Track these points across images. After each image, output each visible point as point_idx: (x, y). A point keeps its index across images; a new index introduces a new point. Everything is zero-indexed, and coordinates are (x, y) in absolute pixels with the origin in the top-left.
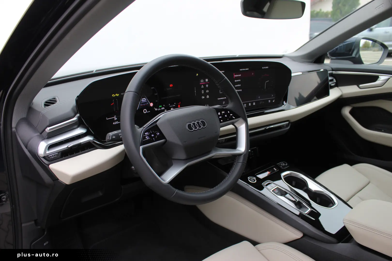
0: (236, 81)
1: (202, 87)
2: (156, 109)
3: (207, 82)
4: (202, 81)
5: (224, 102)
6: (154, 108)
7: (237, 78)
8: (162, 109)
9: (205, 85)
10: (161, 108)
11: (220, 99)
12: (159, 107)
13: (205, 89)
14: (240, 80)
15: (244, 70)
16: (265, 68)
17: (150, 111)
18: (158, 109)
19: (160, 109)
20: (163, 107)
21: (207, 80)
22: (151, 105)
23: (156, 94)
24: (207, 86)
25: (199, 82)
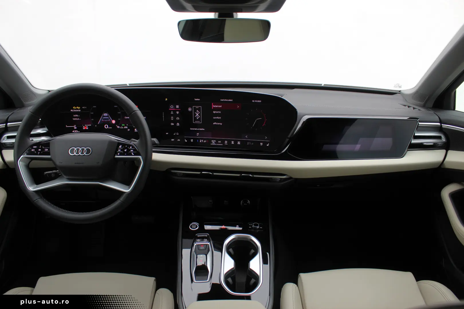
0: (214, 112)
1: (172, 113)
2: (118, 127)
3: (178, 108)
4: (172, 107)
5: (198, 134)
6: (117, 126)
7: (216, 109)
8: (125, 127)
9: (175, 111)
10: (123, 126)
11: (193, 129)
12: (122, 126)
13: (175, 115)
14: (220, 112)
15: (226, 101)
16: (256, 101)
17: (111, 128)
18: (120, 127)
19: (123, 128)
20: (126, 126)
21: (177, 107)
22: (114, 122)
23: (119, 113)
24: (178, 113)
25: (169, 107)
